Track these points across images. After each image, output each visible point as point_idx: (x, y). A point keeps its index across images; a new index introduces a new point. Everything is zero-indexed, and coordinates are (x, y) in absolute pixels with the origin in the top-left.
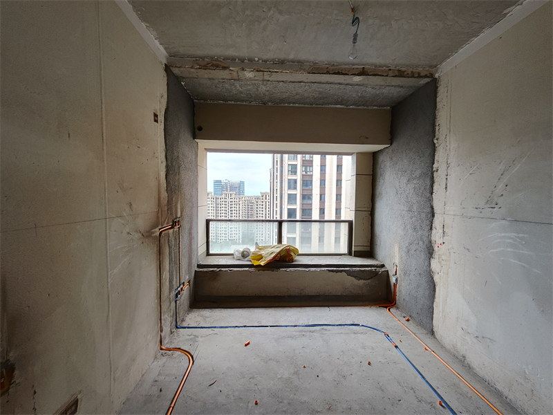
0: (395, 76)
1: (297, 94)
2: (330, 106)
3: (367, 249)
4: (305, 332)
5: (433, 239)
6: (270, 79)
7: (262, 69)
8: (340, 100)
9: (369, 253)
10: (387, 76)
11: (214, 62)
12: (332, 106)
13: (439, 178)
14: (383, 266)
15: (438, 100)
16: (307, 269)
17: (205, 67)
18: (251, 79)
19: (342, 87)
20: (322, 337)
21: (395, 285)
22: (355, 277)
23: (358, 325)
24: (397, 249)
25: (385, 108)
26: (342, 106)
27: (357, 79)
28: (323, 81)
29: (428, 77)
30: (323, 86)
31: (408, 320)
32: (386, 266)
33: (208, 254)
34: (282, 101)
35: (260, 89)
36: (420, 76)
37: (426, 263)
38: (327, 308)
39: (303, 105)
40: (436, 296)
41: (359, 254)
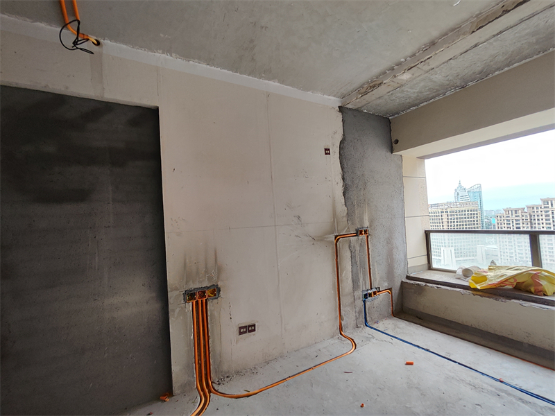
1: (494, 57)
11: (371, 85)
17: (366, 93)
18: (412, 79)
33: (430, 268)
34: (485, 73)
35: (435, 80)
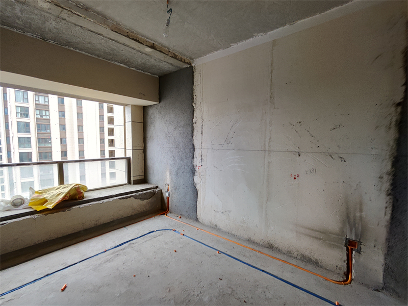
0: (172, 57)
1: (89, 43)
2: (115, 63)
3: (143, 177)
4: (117, 252)
5: (195, 164)
6: (67, 19)
7: (62, 6)
8: (126, 61)
9: (144, 180)
10: (168, 55)
12: (117, 63)
13: (197, 127)
14: (157, 187)
15: (195, 80)
16: (101, 202)
18: (42, 9)
19: (134, 51)
20: (134, 250)
21: (168, 198)
22: (140, 199)
23: (154, 231)
24: (168, 174)
25: (155, 76)
26: (126, 66)
27: (148, 50)
28: (120, 42)
29: (189, 64)
30: (119, 45)
31: (180, 218)
32: (160, 186)
34: (69, 44)
35: (47, 24)
36: (185, 62)
37: (191, 179)
38: (124, 228)
39: (90, 55)
40: (198, 197)
41: (137, 182)
